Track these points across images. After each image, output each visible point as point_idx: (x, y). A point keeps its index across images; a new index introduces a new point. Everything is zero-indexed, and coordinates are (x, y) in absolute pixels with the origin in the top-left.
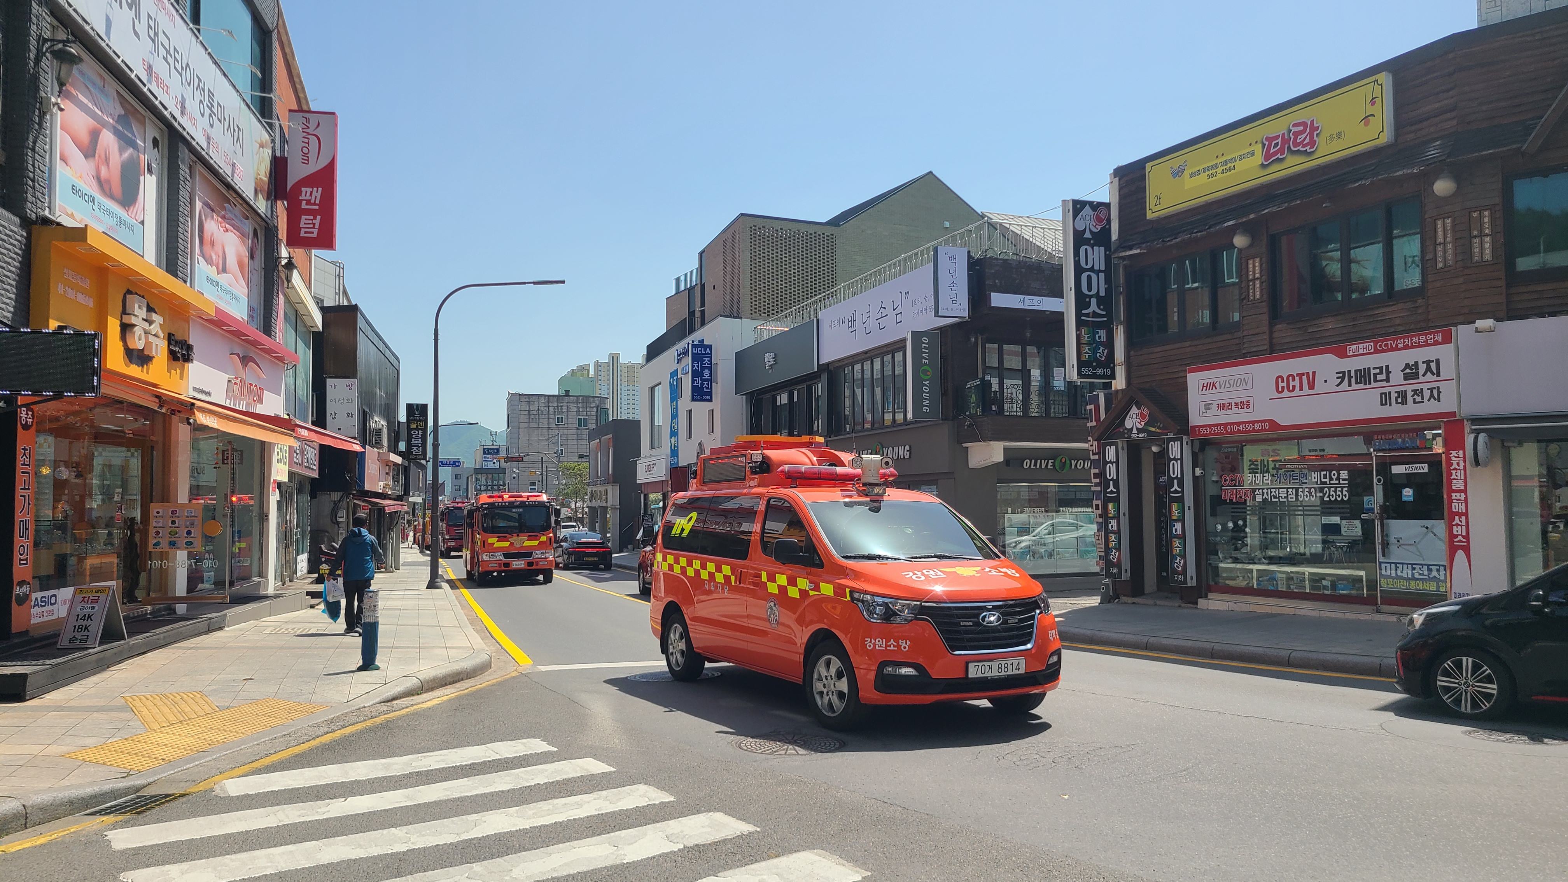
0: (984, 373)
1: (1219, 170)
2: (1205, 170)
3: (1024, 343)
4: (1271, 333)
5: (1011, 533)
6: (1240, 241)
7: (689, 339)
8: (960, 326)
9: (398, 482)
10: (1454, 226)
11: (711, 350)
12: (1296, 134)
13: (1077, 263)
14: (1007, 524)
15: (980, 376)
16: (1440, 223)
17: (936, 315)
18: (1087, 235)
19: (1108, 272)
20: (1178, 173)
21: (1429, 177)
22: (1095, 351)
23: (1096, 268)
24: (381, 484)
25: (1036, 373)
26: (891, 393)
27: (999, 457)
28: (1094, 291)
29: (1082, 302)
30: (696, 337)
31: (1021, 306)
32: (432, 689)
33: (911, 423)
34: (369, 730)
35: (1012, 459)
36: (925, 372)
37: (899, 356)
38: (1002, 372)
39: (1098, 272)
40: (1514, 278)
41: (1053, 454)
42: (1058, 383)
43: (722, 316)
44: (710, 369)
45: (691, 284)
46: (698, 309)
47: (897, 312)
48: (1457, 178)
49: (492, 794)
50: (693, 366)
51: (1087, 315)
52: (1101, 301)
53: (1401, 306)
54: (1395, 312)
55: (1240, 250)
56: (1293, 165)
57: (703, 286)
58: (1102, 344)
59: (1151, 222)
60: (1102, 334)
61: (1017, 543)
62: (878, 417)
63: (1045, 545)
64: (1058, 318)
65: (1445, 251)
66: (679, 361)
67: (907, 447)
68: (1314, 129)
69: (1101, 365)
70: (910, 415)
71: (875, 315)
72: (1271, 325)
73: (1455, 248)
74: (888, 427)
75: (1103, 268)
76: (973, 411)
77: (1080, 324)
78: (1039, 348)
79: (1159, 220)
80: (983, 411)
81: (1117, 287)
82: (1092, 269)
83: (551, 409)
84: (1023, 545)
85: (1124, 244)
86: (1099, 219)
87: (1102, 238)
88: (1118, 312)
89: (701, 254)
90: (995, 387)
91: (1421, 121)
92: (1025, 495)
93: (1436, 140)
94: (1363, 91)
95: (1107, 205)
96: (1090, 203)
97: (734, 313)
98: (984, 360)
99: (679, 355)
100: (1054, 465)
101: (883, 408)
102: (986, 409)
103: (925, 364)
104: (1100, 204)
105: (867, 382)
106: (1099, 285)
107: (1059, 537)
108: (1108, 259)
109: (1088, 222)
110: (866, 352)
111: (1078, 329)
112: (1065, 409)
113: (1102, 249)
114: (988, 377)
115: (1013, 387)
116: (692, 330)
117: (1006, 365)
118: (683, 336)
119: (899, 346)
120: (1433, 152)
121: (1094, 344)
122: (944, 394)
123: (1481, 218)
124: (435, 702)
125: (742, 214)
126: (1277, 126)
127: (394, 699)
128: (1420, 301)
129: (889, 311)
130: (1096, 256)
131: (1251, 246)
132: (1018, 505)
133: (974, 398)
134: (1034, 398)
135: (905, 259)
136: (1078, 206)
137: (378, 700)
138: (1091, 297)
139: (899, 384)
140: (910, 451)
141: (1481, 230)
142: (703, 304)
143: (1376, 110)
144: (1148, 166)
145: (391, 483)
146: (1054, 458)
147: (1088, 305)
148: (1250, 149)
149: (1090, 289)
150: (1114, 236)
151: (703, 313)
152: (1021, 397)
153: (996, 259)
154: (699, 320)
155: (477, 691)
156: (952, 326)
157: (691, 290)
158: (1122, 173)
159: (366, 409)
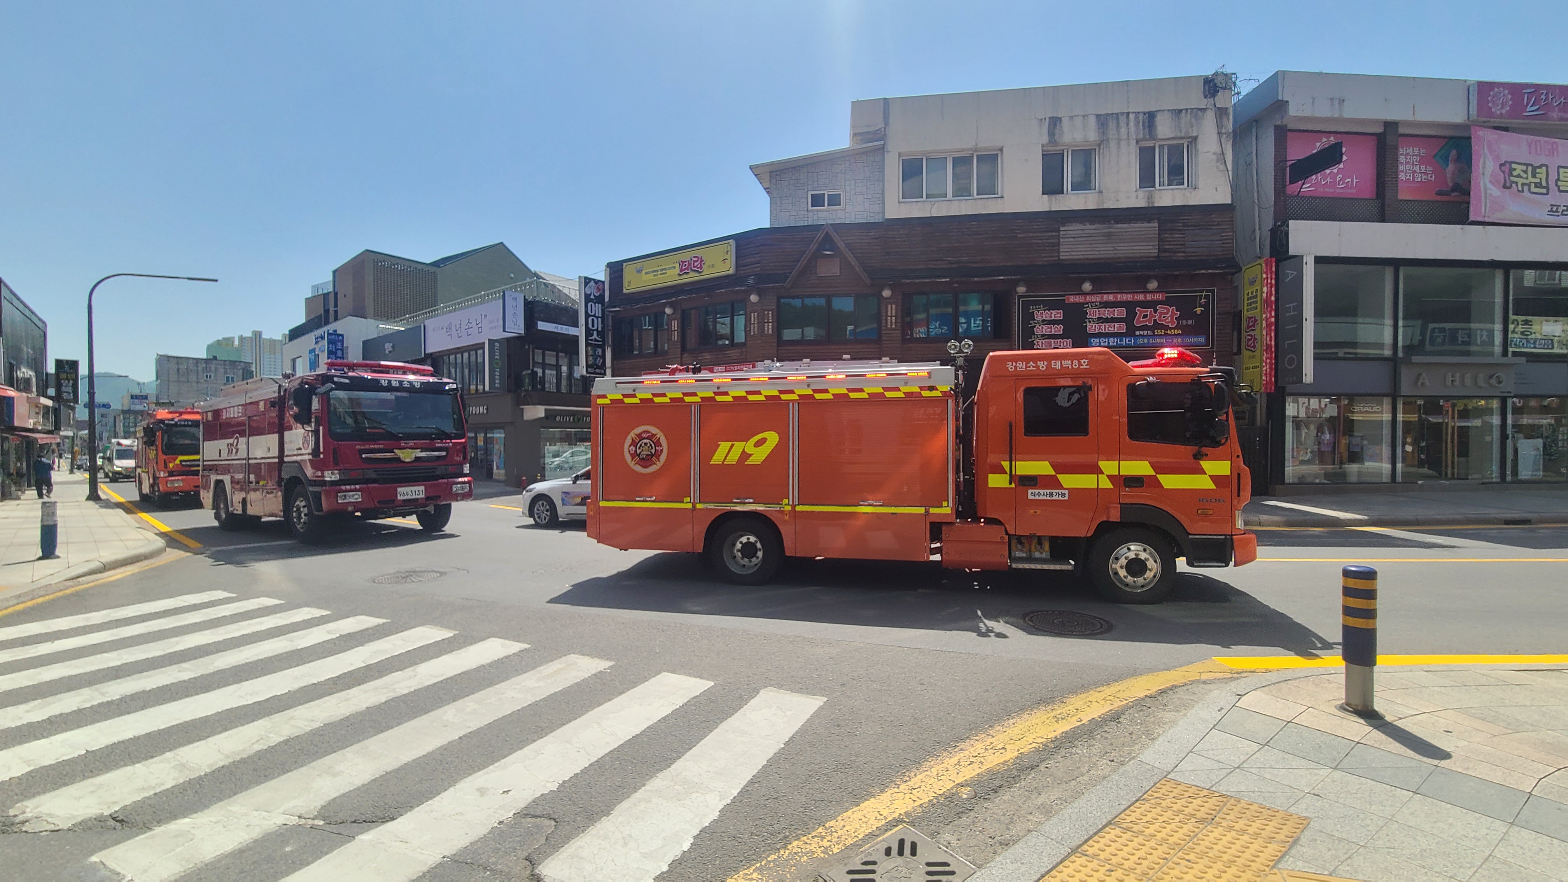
0: (533, 366)
1: (659, 273)
2: (653, 272)
3: (557, 351)
4: (682, 358)
5: (549, 457)
6: (668, 311)
7: (325, 329)
8: (519, 338)
9: (48, 420)
10: (758, 316)
11: (343, 338)
12: (695, 261)
13: (586, 312)
14: (546, 452)
15: (531, 367)
16: (752, 314)
17: (504, 331)
18: (592, 297)
19: (603, 318)
20: (639, 271)
21: (748, 293)
22: (595, 360)
23: (597, 315)
24: (31, 421)
25: (564, 369)
26: (474, 373)
27: (543, 415)
28: (595, 327)
29: (589, 333)
30: (331, 327)
31: (555, 330)
32: (114, 568)
33: (487, 393)
34: (58, 599)
35: (549, 415)
36: (497, 364)
37: (480, 352)
38: (544, 366)
39: (597, 318)
40: (780, 342)
41: (573, 414)
42: (577, 375)
43: (351, 315)
44: (342, 350)
45: (325, 291)
46: (332, 309)
47: (479, 326)
48: (760, 295)
49: (187, 625)
50: (328, 348)
51: (591, 340)
52: (599, 333)
53: (736, 350)
54: (733, 353)
55: (668, 315)
56: (692, 277)
57: (336, 294)
58: (599, 356)
59: (626, 294)
60: (600, 351)
61: (553, 462)
62: (466, 387)
63: (568, 463)
64: (575, 339)
65: (754, 327)
66: (316, 343)
67: (485, 407)
68: (702, 261)
69: (598, 367)
70: (487, 389)
71: (464, 326)
72: (682, 354)
73: (758, 326)
74: (473, 394)
75: (600, 316)
76: (527, 388)
77: (587, 345)
78: (566, 354)
79: (629, 294)
80: (533, 388)
81: (608, 326)
82: (594, 316)
83: (200, 369)
84: (556, 463)
85: (612, 304)
86: (598, 289)
87: (600, 299)
88: (608, 340)
89: (334, 272)
90: (540, 374)
91: (747, 266)
92: (558, 436)
93: (752, 275)
94: (722, 247)
95: (603, 282)
96: (594, 280)
97: (360, 313)
98: (533, 359)
99: (316, 339)
100: (573, 419)
101: (470, 382)
102: (534, 387)
103: (497, 359)
104: (599, 281)
105: (459, 365)
106: (598, 325)
107: (576, 458)
108: (603, 311)
109: (592, 289)
110: (458, 348)
111: (586, 347)
112: (581, 389)
113: (600, 305)
114: (536, 369)
115: (550, 373)
116: (327, 323)
117: (547, 361)
118: (319, 326)
119: (481, 346)
120: (750, 281)
121: (595, 357)
122: (509, 377)
123: (768, 314)
124: (119, 576)
125: (368, 250)
126: (686, 256)
127: (78, 577)
128: (744, 349)
129: (474, 324)
130: (597, 309)
131: (673, 314)
132: (553, 442)
133: (527, 380)
134: (564, 383)
135: (484, 295)
136: (587, 281)
137: (64, 579)
138: (594, 330)
139: (480, 368)
140: (487, 409)
141: (768, 320)
142: (336, 305)
143: (728, 257)
144: (624, 264)
145: (41, 420)
146: (574, 416)
147: (592, 335)
148: (674, 265)
149: (593, 326)
150: (607, 299)
151: (336, 312)
152: (555, 381)
153: (541, 302)
154: (333, 316)
155: (157, 567)
156: (514, 338)
157: (326, 295)
158: (610, 265)
159: (12, 362)
